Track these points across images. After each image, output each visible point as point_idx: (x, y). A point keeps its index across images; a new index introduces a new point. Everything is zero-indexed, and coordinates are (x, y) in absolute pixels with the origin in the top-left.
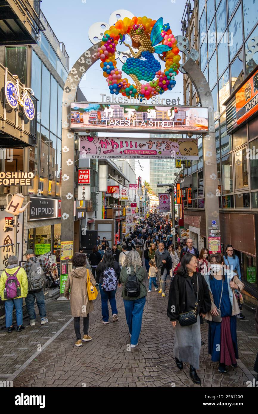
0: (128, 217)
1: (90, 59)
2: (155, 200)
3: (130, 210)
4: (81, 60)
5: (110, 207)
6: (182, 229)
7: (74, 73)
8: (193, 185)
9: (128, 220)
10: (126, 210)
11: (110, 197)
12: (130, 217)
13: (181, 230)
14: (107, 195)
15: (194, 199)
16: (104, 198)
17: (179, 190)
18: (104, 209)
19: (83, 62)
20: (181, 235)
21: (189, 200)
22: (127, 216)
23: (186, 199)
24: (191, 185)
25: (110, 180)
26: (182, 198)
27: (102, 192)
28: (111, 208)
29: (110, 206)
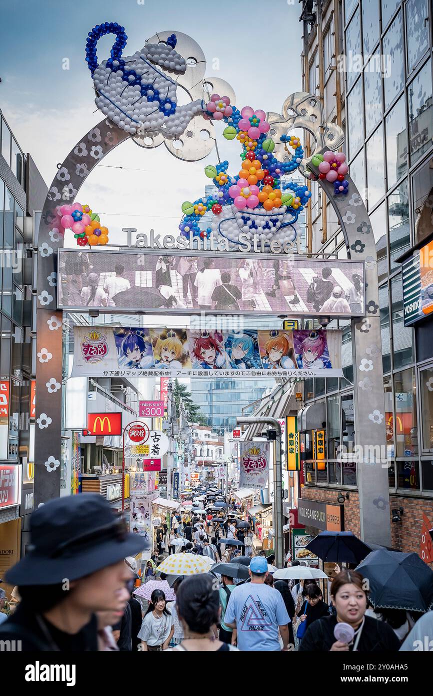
0: (137, 502)
1: (99, 147)
2: (208, 443)
3: (141, 482)
4: (80, 150)
5: (94, 475)
6: (300, 537)
7: (63, 180)
8: (329, 424)
9: (136, 511)
10: (132, 481)
11: (93, 445)
12: (141, 501)
13: (296, 540)
14: (85, 440)
15: (331, 461)
16: (78, 448)
17: (294, 432)
18: (75, 480)
19: (85, 153)
20: (297, 552)
21: (317, 461)
22: (134, 500)
23: (311, 458)
24: (324, 424)
25: (94, 394)
26: (301, 453)
27: (73, 430)
28: (97, 478)
29: (93, 472)
